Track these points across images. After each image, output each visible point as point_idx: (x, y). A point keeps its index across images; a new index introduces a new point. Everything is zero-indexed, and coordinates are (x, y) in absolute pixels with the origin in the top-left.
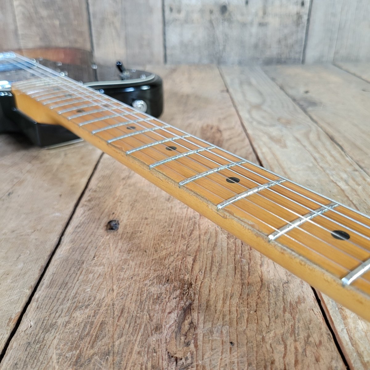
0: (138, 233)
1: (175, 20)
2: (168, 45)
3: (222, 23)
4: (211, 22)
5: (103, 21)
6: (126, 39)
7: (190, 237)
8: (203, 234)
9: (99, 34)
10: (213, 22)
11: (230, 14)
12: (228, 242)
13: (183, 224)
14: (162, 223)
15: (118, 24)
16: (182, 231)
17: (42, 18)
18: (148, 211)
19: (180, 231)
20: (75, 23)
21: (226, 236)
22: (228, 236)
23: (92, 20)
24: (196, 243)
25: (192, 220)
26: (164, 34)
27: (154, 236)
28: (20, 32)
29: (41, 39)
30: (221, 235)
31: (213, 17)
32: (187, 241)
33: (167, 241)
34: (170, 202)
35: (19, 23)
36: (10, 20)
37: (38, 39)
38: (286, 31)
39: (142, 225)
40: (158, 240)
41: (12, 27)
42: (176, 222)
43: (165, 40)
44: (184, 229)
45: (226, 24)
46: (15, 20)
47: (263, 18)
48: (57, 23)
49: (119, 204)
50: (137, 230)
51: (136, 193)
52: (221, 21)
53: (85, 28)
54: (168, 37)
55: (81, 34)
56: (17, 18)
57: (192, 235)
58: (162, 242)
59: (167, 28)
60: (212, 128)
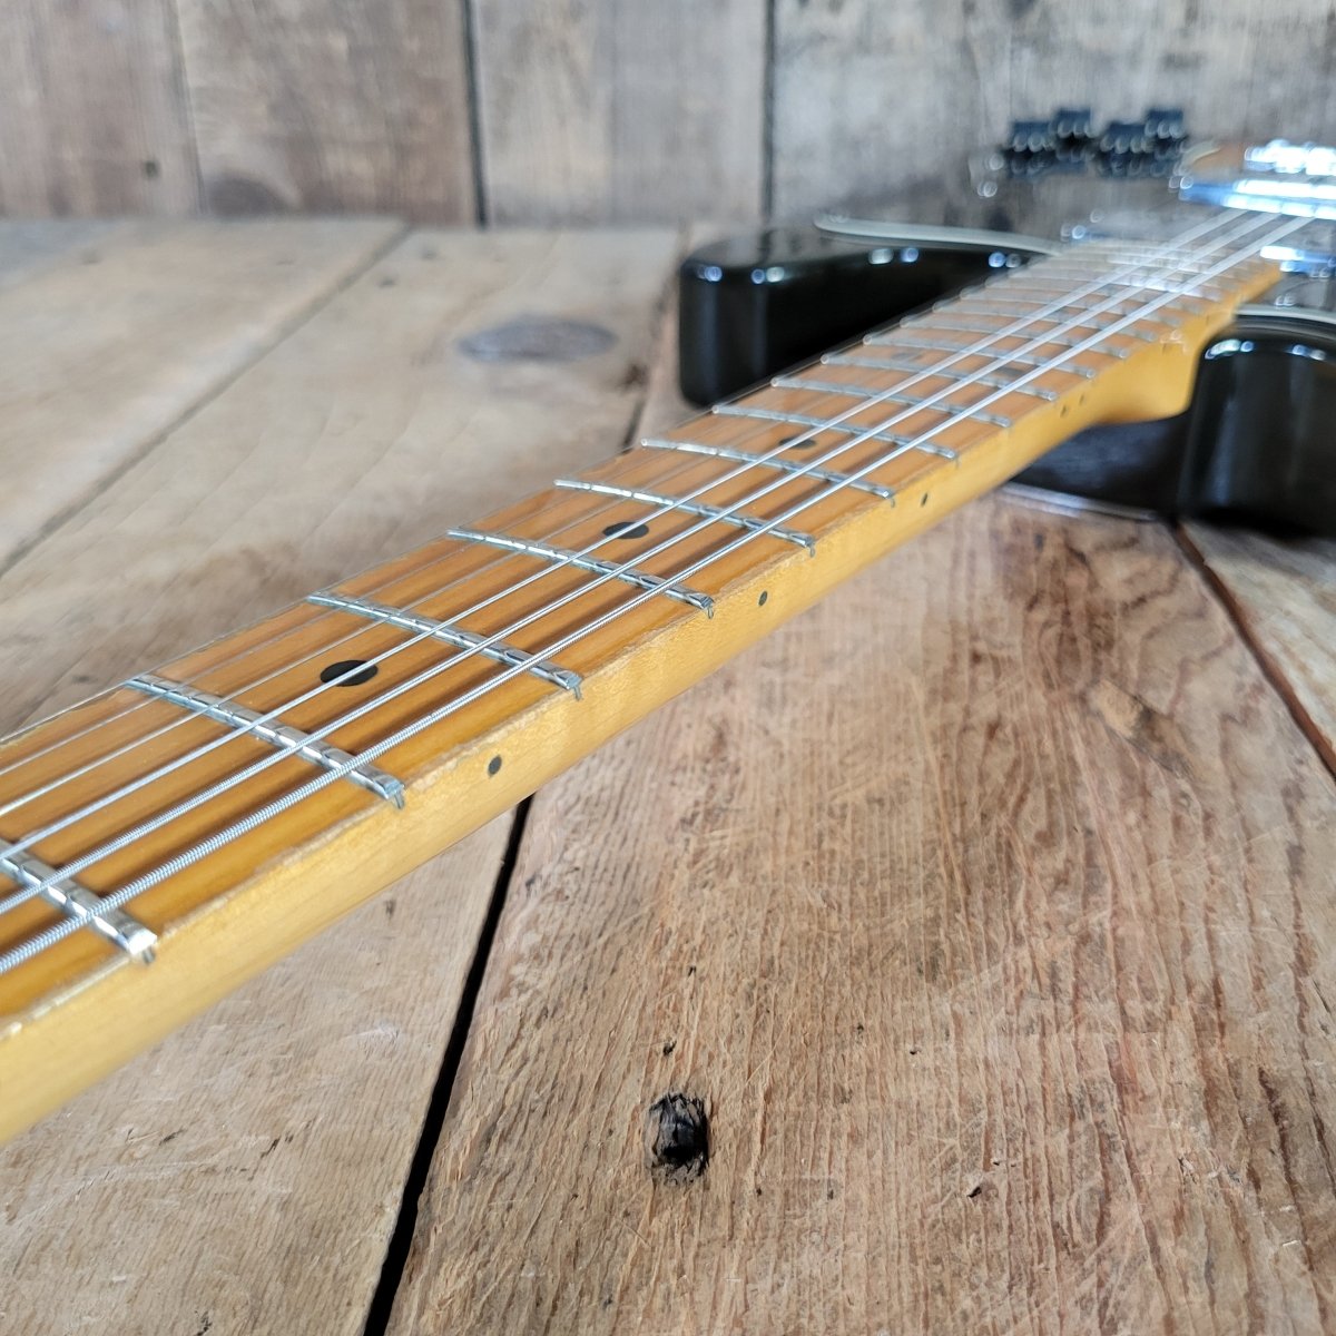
0: (815, 1196)
1: (818, 39)
2: (782, 140)
3: (1012, 52)
4: (965, 47)
5: (523, 38)
6: (615, 110)
7: (1104, 1245)
8: (1169, 1223)
9: (507, 90)
10: (976, 48)
11: (1045, 16)
12: (1320, 1298)
13: (1041, 1144)
14: (929, 1135)
15: (583, 55)
16: (1052, 1198)
17: (280, 23)
18: (841, 1046)
19: (1036, 1195)
20: (412, 45)
21: (1295, 1248)
22: (1309, 1250)
23: (480, 34)
24: (1147, 1298)
25: (1082, 1116)
26: (769, 94)
27: (904, 1226)
28: (193, 80)
29: (274, 110)
30: (1265, 1241)
31: (976, 28)
32: (1093, 1279)
33: (983, 1272)
34: (944, 988)
35: (190, 44)
36: (154, 31)
37: (260, 109)
38: (1277, 91)
39: (826, 1141)
40: (938, 1261)
41: (161, 60)
42: (1001, 1128)
43: (769, 120)
44: (1057, 1184)
45: (1027, 56)
46: (172, 33)
47: (1185, 33)
48: (339, 44)
49: (686, 984)
50: (807, 1176)
51: (760, 917)
52: (1009, 45)
53: (453, 66)
54: (783, 110)
55: (433, 90)
56: (183, 25)
57: (1112, 1234)
58: (956, 1275)
59: (781, 72)
60: (1040, 541)
